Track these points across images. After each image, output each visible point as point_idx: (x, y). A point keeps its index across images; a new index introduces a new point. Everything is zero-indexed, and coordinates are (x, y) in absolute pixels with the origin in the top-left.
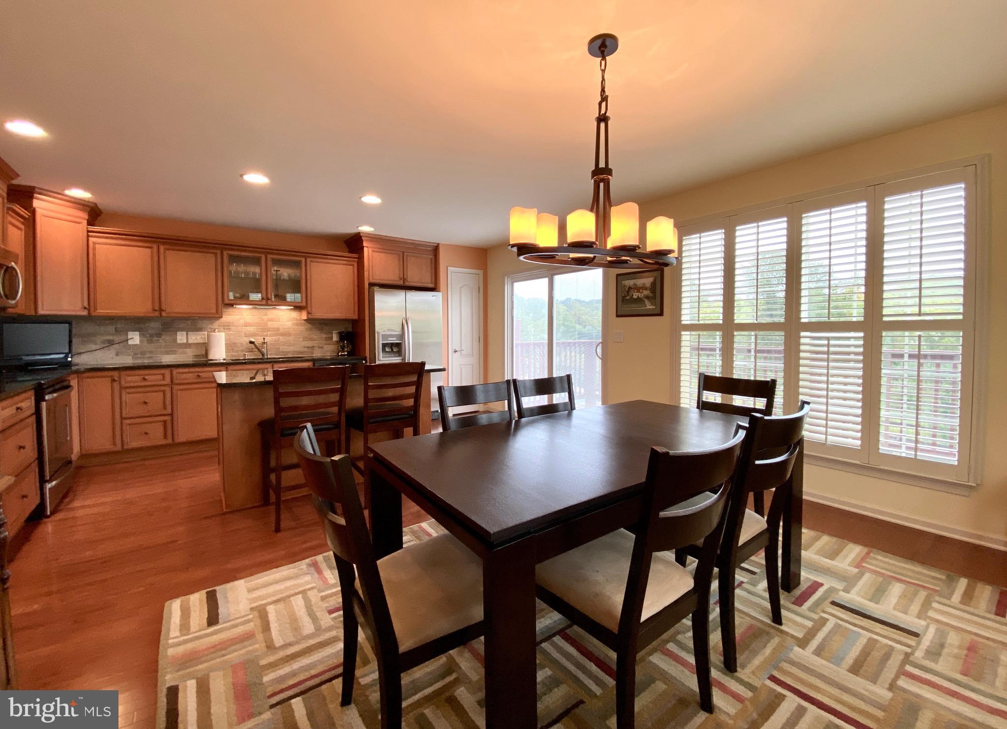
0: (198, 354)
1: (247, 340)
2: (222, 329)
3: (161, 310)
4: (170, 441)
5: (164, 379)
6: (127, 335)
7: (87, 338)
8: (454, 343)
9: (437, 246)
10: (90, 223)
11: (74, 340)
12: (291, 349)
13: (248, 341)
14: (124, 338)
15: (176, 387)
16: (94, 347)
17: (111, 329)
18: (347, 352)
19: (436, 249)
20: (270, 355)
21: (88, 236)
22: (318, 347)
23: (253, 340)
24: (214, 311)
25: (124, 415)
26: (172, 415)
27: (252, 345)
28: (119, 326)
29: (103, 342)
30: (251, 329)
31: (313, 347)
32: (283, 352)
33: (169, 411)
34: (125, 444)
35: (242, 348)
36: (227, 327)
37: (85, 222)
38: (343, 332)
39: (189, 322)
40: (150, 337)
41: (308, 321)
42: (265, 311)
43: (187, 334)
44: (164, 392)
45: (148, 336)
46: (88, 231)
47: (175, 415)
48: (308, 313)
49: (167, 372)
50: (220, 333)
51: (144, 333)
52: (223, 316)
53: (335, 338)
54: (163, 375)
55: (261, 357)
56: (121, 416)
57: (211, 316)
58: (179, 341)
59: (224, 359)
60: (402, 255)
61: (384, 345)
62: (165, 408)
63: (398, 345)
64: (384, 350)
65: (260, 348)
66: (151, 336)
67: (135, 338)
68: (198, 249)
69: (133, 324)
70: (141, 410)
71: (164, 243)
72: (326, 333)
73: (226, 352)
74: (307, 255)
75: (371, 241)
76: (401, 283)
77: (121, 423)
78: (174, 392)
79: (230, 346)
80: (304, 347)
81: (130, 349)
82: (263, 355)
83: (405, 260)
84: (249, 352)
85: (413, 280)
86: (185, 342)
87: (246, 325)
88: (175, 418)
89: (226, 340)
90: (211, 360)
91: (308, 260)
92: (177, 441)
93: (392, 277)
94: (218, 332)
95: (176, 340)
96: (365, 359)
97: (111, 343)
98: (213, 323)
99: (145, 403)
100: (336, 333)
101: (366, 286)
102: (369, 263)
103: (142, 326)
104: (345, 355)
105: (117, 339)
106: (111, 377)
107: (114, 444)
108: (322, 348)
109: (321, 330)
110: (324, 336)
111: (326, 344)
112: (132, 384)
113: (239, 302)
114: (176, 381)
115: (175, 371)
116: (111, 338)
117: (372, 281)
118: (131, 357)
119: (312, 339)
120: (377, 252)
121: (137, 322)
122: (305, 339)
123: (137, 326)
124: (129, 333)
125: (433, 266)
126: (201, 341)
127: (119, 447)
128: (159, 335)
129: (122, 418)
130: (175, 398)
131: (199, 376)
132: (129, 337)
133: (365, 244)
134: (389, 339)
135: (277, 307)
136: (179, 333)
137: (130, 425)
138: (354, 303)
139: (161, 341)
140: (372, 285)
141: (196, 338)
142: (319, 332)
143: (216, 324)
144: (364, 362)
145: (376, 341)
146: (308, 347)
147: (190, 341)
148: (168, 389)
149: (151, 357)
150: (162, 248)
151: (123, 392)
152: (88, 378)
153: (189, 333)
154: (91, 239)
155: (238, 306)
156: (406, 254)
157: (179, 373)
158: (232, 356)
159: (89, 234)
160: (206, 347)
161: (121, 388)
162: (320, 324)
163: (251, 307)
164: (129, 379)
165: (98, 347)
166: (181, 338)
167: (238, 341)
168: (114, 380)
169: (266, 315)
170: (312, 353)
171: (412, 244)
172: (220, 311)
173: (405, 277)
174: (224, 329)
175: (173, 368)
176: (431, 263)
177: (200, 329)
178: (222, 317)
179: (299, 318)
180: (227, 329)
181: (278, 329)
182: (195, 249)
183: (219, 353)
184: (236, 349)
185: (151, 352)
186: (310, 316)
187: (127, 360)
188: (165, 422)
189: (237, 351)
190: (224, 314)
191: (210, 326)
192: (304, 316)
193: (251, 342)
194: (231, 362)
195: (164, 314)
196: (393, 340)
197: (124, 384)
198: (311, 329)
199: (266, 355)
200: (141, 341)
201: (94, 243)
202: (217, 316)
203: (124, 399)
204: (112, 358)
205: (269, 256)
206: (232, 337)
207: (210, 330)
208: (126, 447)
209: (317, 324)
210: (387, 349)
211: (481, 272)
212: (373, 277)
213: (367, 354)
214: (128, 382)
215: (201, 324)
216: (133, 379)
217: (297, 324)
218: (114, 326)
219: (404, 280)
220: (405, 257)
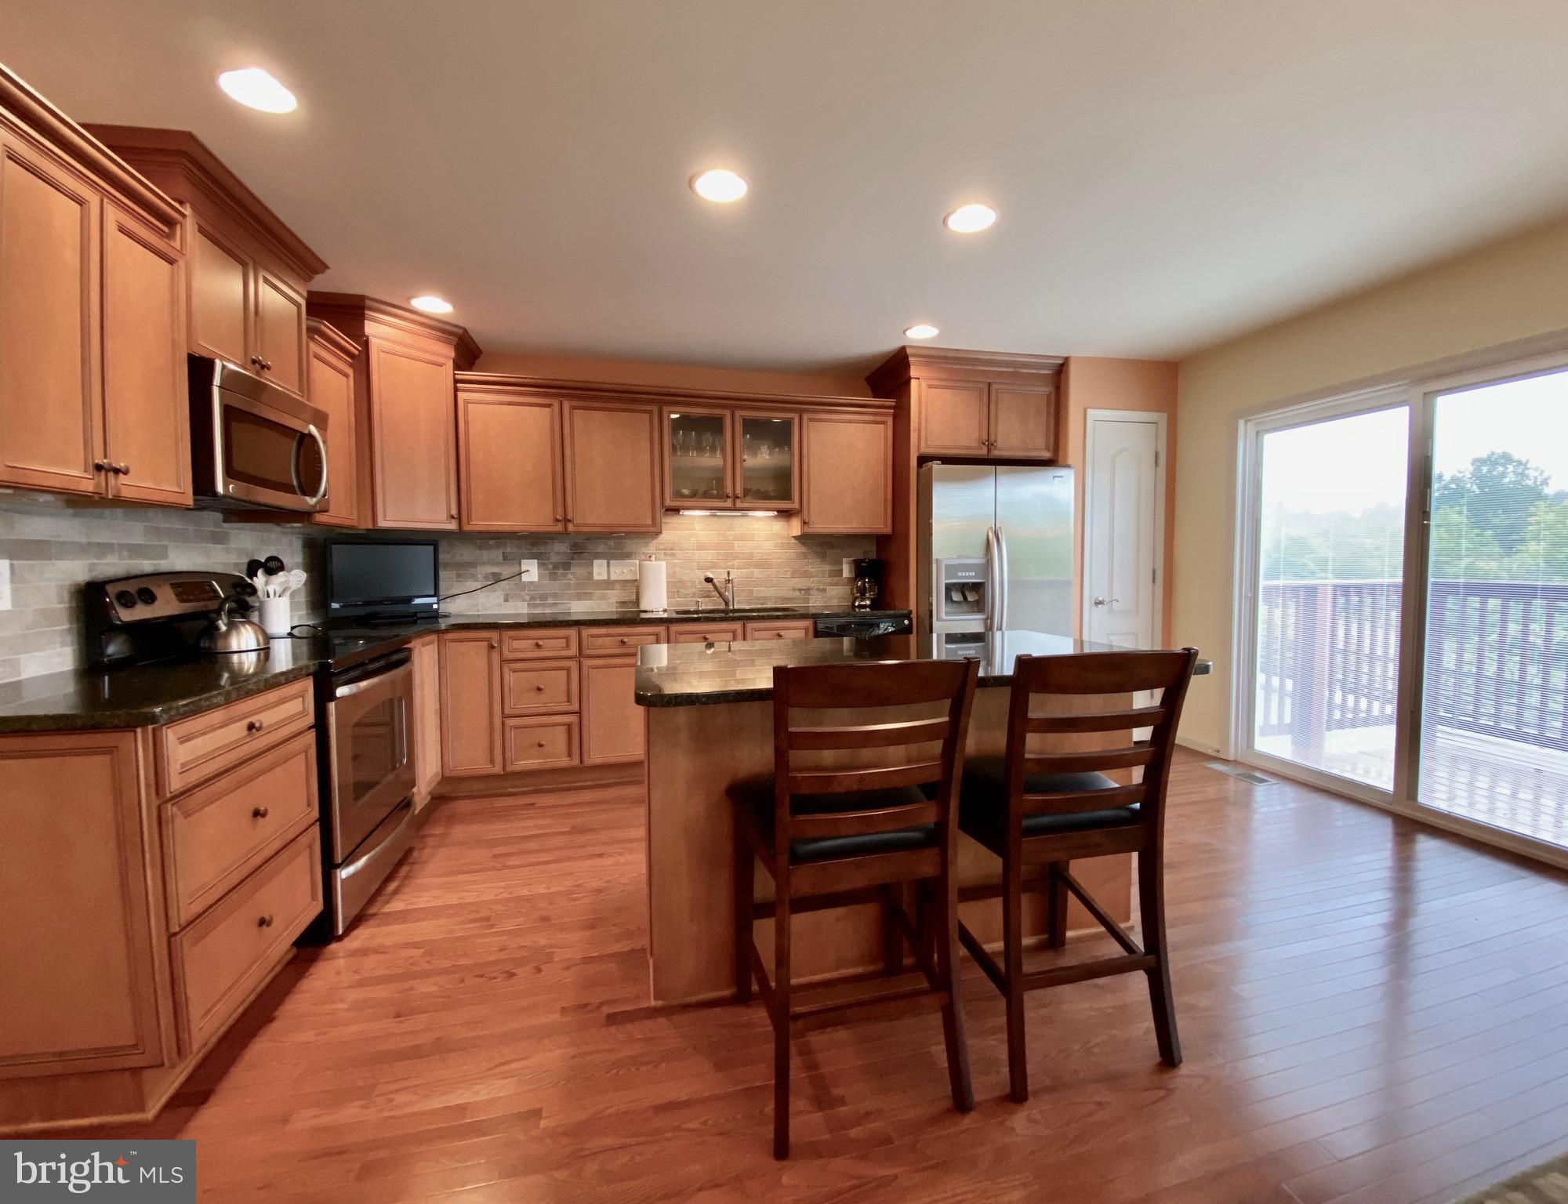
0: (626, 599)
1: (702, 575)
2: (662, 556)
3: (567, 521)
4: (576, 762)
5: (568, 646)
6: (520, 565)
7: (463, 569)
8: (1095, 587)
9: (1062, 365)
10: (458, 366)
11: (442, 574)
12: (771, 592)
13: (703, 578)
14: (514, 570)
15: (587, 662)
16: (472, 585)
17: (497, 554)
18: (872, 600)
19: (1060, 372)
20: (739, 602)
21: (456, 390)
22: (818, 589)
23: (711, 576)
24: (649, 522)
25: (507, 711)
26: (579, 713)
27: (710, 586)
28: (508, 549)
29: (486, 578)
30: (707, 556)
31: (809, 589)
32: (757, 598)
33: (575, 707)
34: (508, 763)
35: (693, 590)
36: (669, 552)
37: (450, 364)
38: (861, 561)
39: (611, 543)
40: (554, 569)
41: (803, 539)
42: (729, 522)
43: (608, 565)
44: (568, 670)
45: (551, 566)
46: (456, 381)
47: (585, 713)
48: (804, 523)
49: (572, 633)
50: (659, 562)
51: (546, 562)
52: (664, 532)
53: (847, 571)
54: (567, 639)
55: (722, 607)
56: (503, 712)
57: (642, 530)
58: (596, 577)
59: (665, 611)
60: (986, 390)
61: (949, 588)
62: (569, 700)
63: (977, 587)
64: (949, 598)
65: (723, 590)
66: (556, 567)
67: (531, 571)
68: (623, 406)
69: (529, 546)
70: (532, 704)
71: (569, 397)
72: (831, 563)
73: (668, 598)
74: (802, 407)
75: (928, 364)
76: (982, 452)
77: (503, 723)
78: (584, 670)
79: (675, 587)
80: (794, 590)
81: (524, 590)
82: (727, 604)
83: (993, 399)
84: (704, 597)
85: (1009, 442)
86: (606, 578)
87: (701, 547)
88: (585, 721)
89: (668, 576)
90: (645, 611)
91: (805, 417)
92: (588, 762)
93: (966, 441)
94: (656, 559)
95: (591, 574)
96: (908, 616)
97: (497, 579)
98: (648, 543)
99: (539, 689)
100: (848, 563)
101: (914, 462)
102: (920, 412)
103: (542, 549)
104: (865, 607)
105: (506, 571)
106: (488, 640)
107: (492, 761)
108: (824, 590)
109: (822, 556)
110: (828, 568)
111: (831, 584)
112: (520, 655)
113: (688, 504)
114: (587, 652)
115: (587, 632)
116: (496, 570)
117: (925, 450)
118: (526, 603)
119: (807, 575)
120: (937, 387)
121: (533, 542)
122: (796, 574)
123: (535, 550)
124: (524, 562)
125: (1052, 411)
126: (629, 577)
127: (498, 769)
128: (566, 566)
129: (504, 716)
130: (584, 682)
131: (623, 642)
132: (524, 568)
133: (913, 372)
134: (960, 574)
135: (751, 513)
136: (596, 562)
137: (517, 728)
138: (886, 500)
139: (570, 576)
140: (923, 460)
141: (621, 570)
142: (818, 560)
143: (653, 546)
144: (906, 622)
145: (934, 577)
146: (800, 590)
147: (613, 577)
148: (573, 664)
149: (555, 604)
150: (566, 405)
151: (506, 670)
152: (453, 641)
153: (611, 561)
154: (461, 396)
155: (687, 513)
156: (994, 387)
157: (592, 636)
158: (678, 604)
159: (458, 385)
160: (636, 586)
161: (504, 661)
162: (821, 545)
163: (707, 513)
164: (516, 644)
165: (479, 585)
166: (600, 570)
167: (686, 578)
168: (492, 647)
169: (731, 528)
170: (807, 601)
171: (1007, 364)
172: (658, 521)
173: (992, 438)
174: (665, 554)
175: (581, 627)
176: (1048, 404)
177: (627, 556)
178: (661, 533)
179: (785, 533)
180: (670, 556)
181: (751, 556)
182: (618, 405)
183: (657, 601)
184: (683, 591)
185: (555, 595)
186: (807, 530)
187: (519, 609)
188: (569, 726)
189: (686, 596)
190: (664, 526)
191: (643, 550)
192: (795, 527)
193: (709, 580)
194: (675, 616)
195: (571, 527)
196: (969, 577)
197: (507, 655)
198: (805, 556)
199: (731, 603)
200: (540, 575)
201: (467, 402)
202: (652, 529)
203: (506, 681)
204: (499, 605)
205: (739, 413)
206: (677, 569)
207: (643, 557)
208: (509, 769)
209: (818, 544)
210: (956, 597)
211: (1162, 418)
212: (926, 442)
213: (913, 606)
214: (515, 650)
215: (630, 545)
216: (520, 645)
217: (782, 546)
218: (502, 550)
219: (990, 444)
220: (993, 393)
